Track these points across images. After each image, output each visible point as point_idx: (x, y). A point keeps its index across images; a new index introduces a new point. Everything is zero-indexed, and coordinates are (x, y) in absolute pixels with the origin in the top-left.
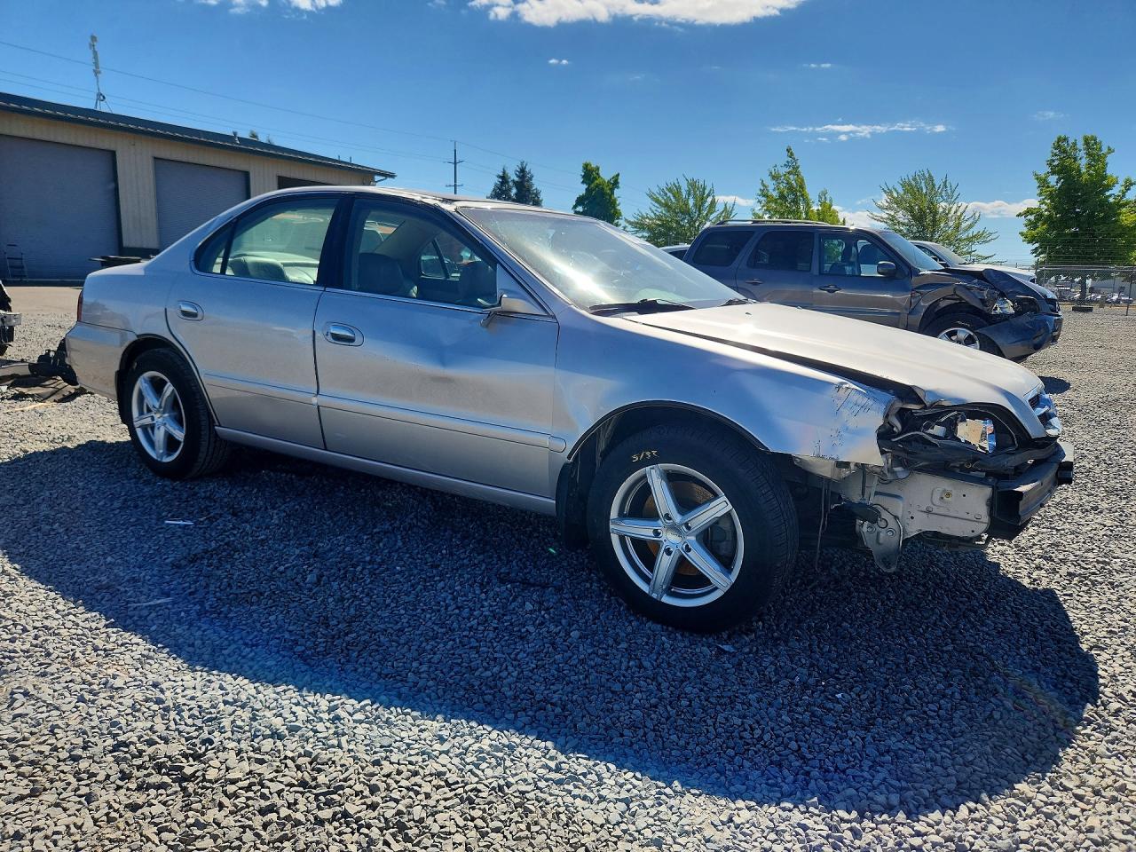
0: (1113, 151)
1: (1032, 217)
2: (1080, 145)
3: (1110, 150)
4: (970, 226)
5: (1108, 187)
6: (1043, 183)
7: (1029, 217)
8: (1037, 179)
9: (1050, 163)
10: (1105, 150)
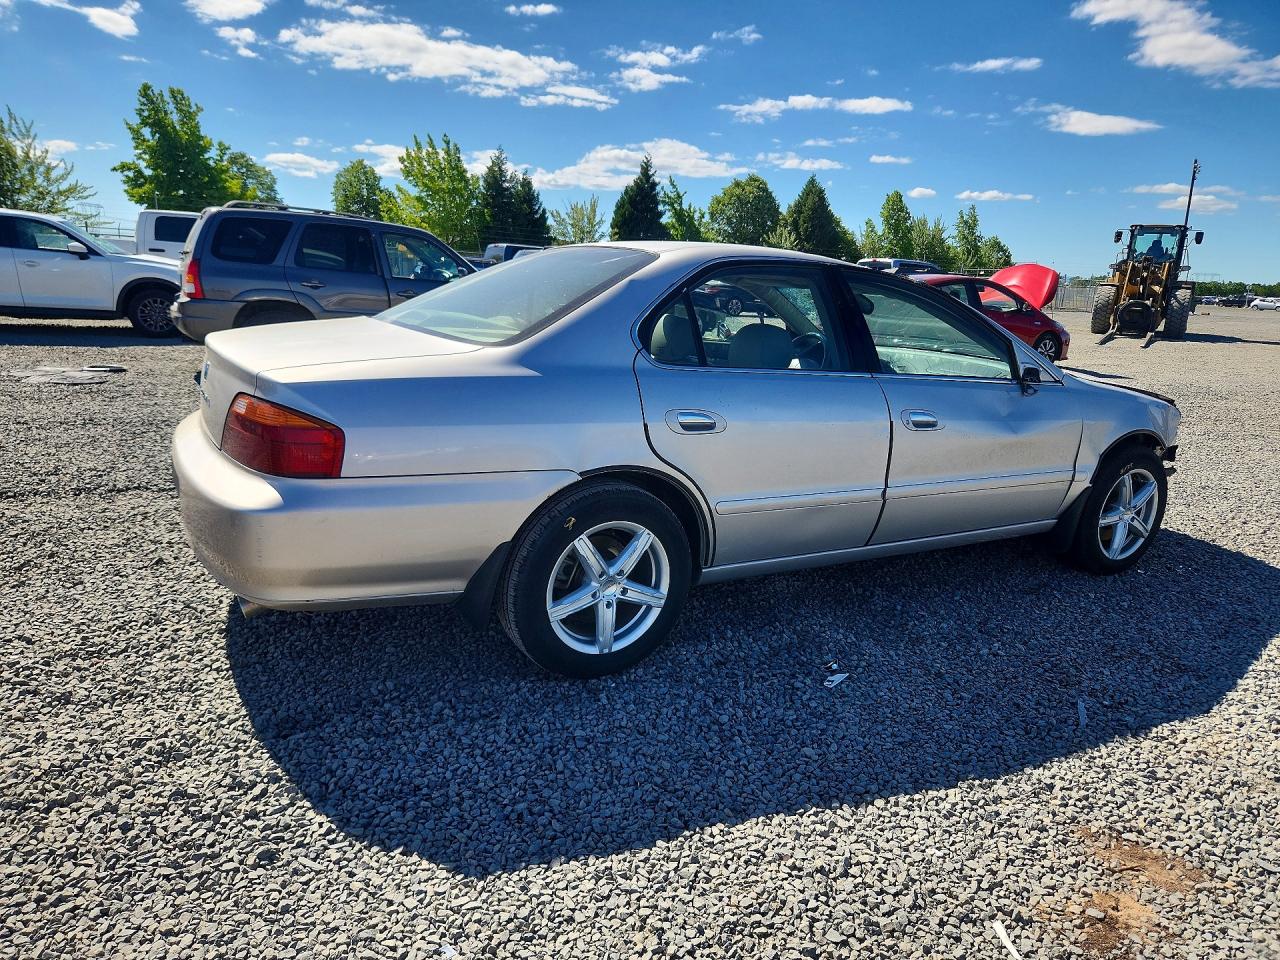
0: (202, 110)
1: (131, 174)
2: (167, 97)
3: (200, 109)
4: (63, 177)
5: (205, 149)
6: (137, 136)
7: (126, 173)
8: (130, 128)
9: (140, 112)
10: (194, 108)
